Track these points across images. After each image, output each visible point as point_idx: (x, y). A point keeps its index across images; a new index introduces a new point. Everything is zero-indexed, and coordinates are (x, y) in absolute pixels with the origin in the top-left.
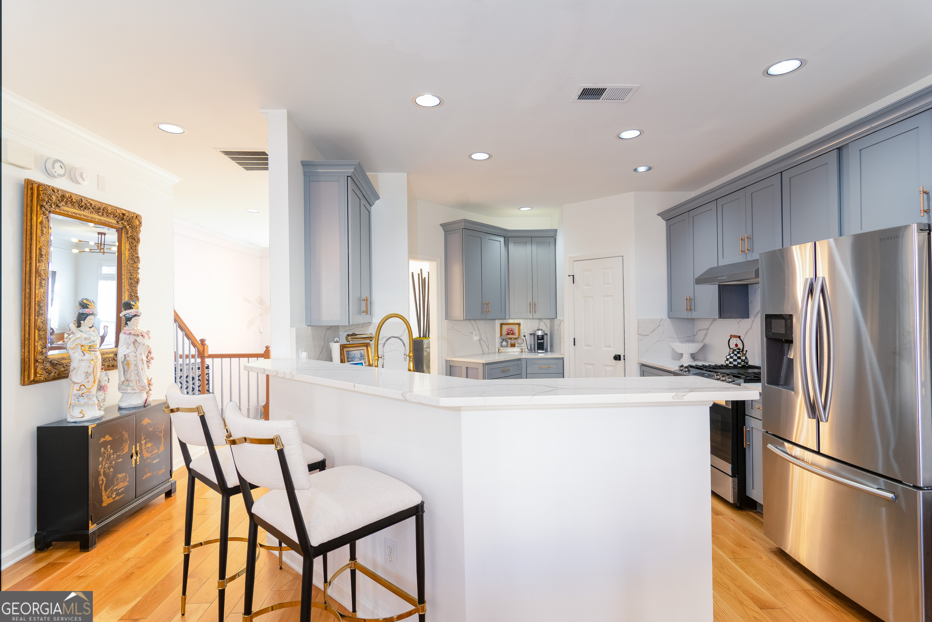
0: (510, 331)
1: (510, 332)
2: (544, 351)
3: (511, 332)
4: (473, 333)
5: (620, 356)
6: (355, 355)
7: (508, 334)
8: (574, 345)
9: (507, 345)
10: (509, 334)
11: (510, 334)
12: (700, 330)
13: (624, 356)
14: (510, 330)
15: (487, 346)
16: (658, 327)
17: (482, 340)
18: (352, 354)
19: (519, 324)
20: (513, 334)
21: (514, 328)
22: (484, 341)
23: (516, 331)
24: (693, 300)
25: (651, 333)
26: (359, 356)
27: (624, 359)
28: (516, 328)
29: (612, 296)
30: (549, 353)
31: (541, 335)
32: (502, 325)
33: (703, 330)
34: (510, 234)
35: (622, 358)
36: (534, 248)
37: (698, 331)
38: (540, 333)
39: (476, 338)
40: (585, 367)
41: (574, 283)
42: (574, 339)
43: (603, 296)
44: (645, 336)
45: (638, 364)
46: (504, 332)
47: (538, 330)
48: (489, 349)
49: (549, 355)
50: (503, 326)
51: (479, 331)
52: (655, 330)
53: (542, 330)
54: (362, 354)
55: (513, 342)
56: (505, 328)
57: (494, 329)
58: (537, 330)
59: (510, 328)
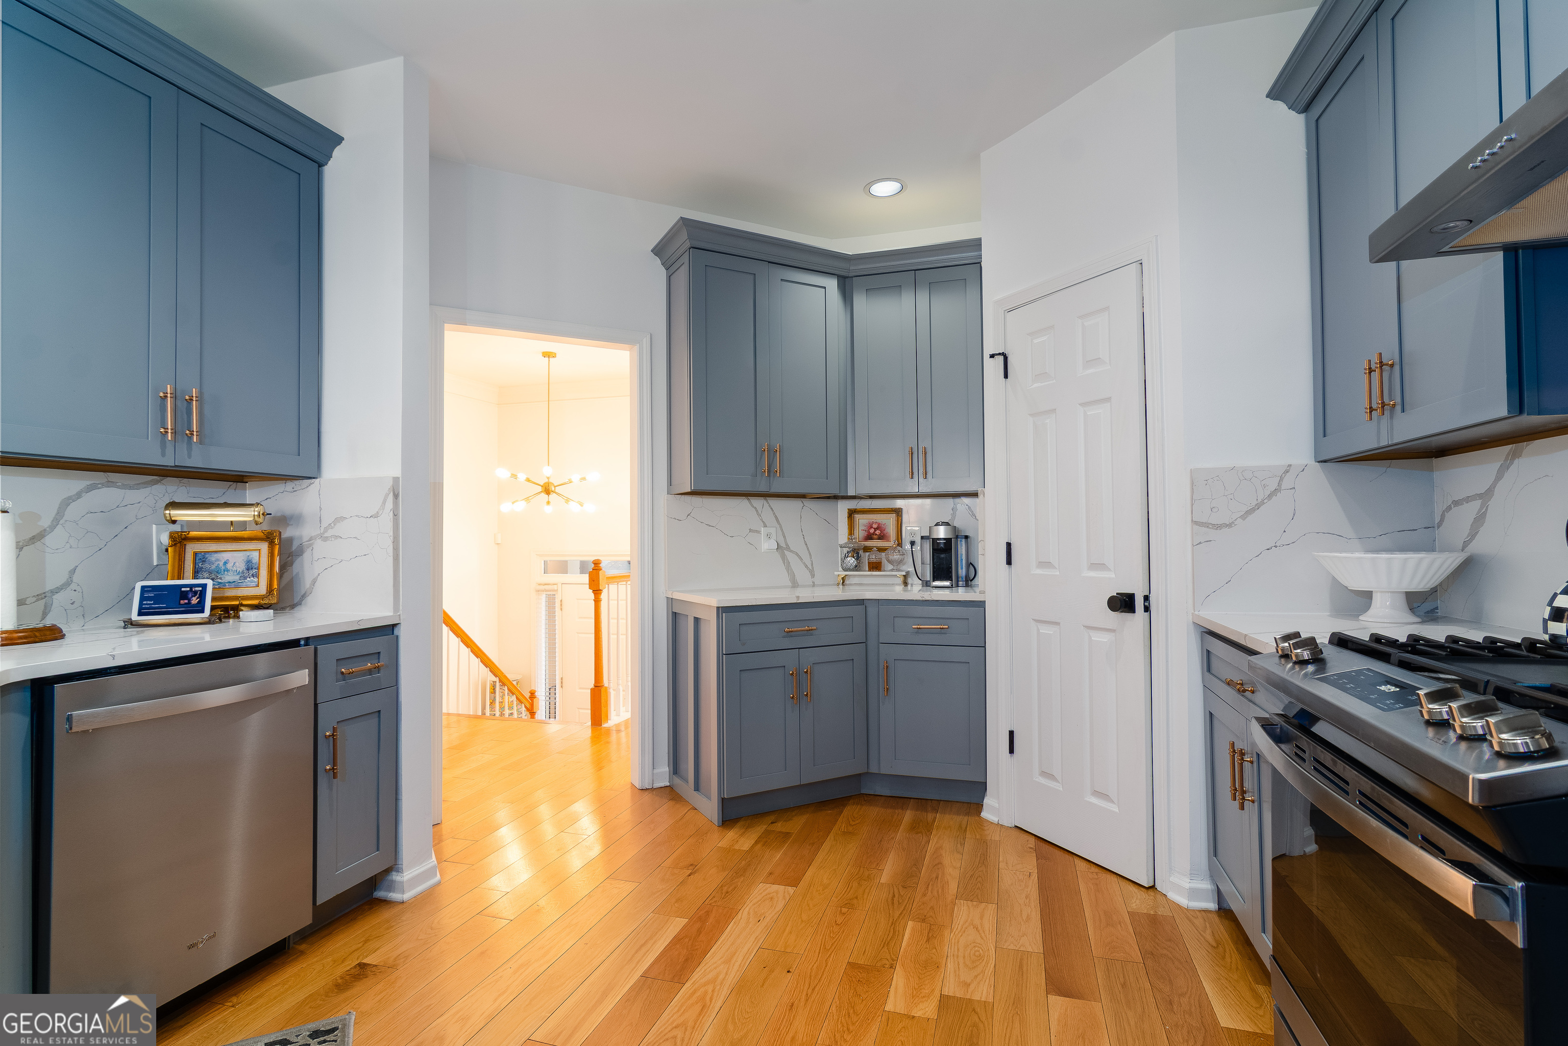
0: (875, 529)
1: (876, 533)
2: (947, 583)
3: (878, 532)
4: (758, 532)
5: (1131, 597)
6: (225, 563)
7: (869, 537)
8: (1009, 562)
9: (856, 566)
10: (871, 539)
11: (875, 537)
12: (1456, 503)
13: (1146, 598)
14: (875, 526)
15: (806, 566)
16: (1270, 496)
17: (791, 551)
18: (217, 560)
19: (898, 512)
20: (882, 537)
21: (884, 522)
22: (797, 554)
23: (891, 531)
24: (1397, 368)
25: (1244, 517)
26: (241, 566)
27: (1147, 609)
28: (889, 522)
29: (1108, 400)
30: (961, 590)
31: (944, 539)
32: (852, 513)
33: (1468, 499)
34: (855, 268)
35: (1139, 603)
36: (923, 297)
37: (1449, 508)
38: (942, 533)
39: (768, 545)
40: (1038, 630)
41: (1006, 376)
42: (1009, 545)
43: (1083, 405)
44: (1218, 527)
45: (1192, 627)
46: (860, 533)
47: (937, 524)
48: (813, 576)
49: (961, 594)
50: (857, 517)
51: (781, 527)
52: (1258, 506)
53: (947, 524)
54: (254, 561)
55: (873, 558)
56: (862, 521)
57: (832, 525)
58: (935, 526)
59: (874, 521)
